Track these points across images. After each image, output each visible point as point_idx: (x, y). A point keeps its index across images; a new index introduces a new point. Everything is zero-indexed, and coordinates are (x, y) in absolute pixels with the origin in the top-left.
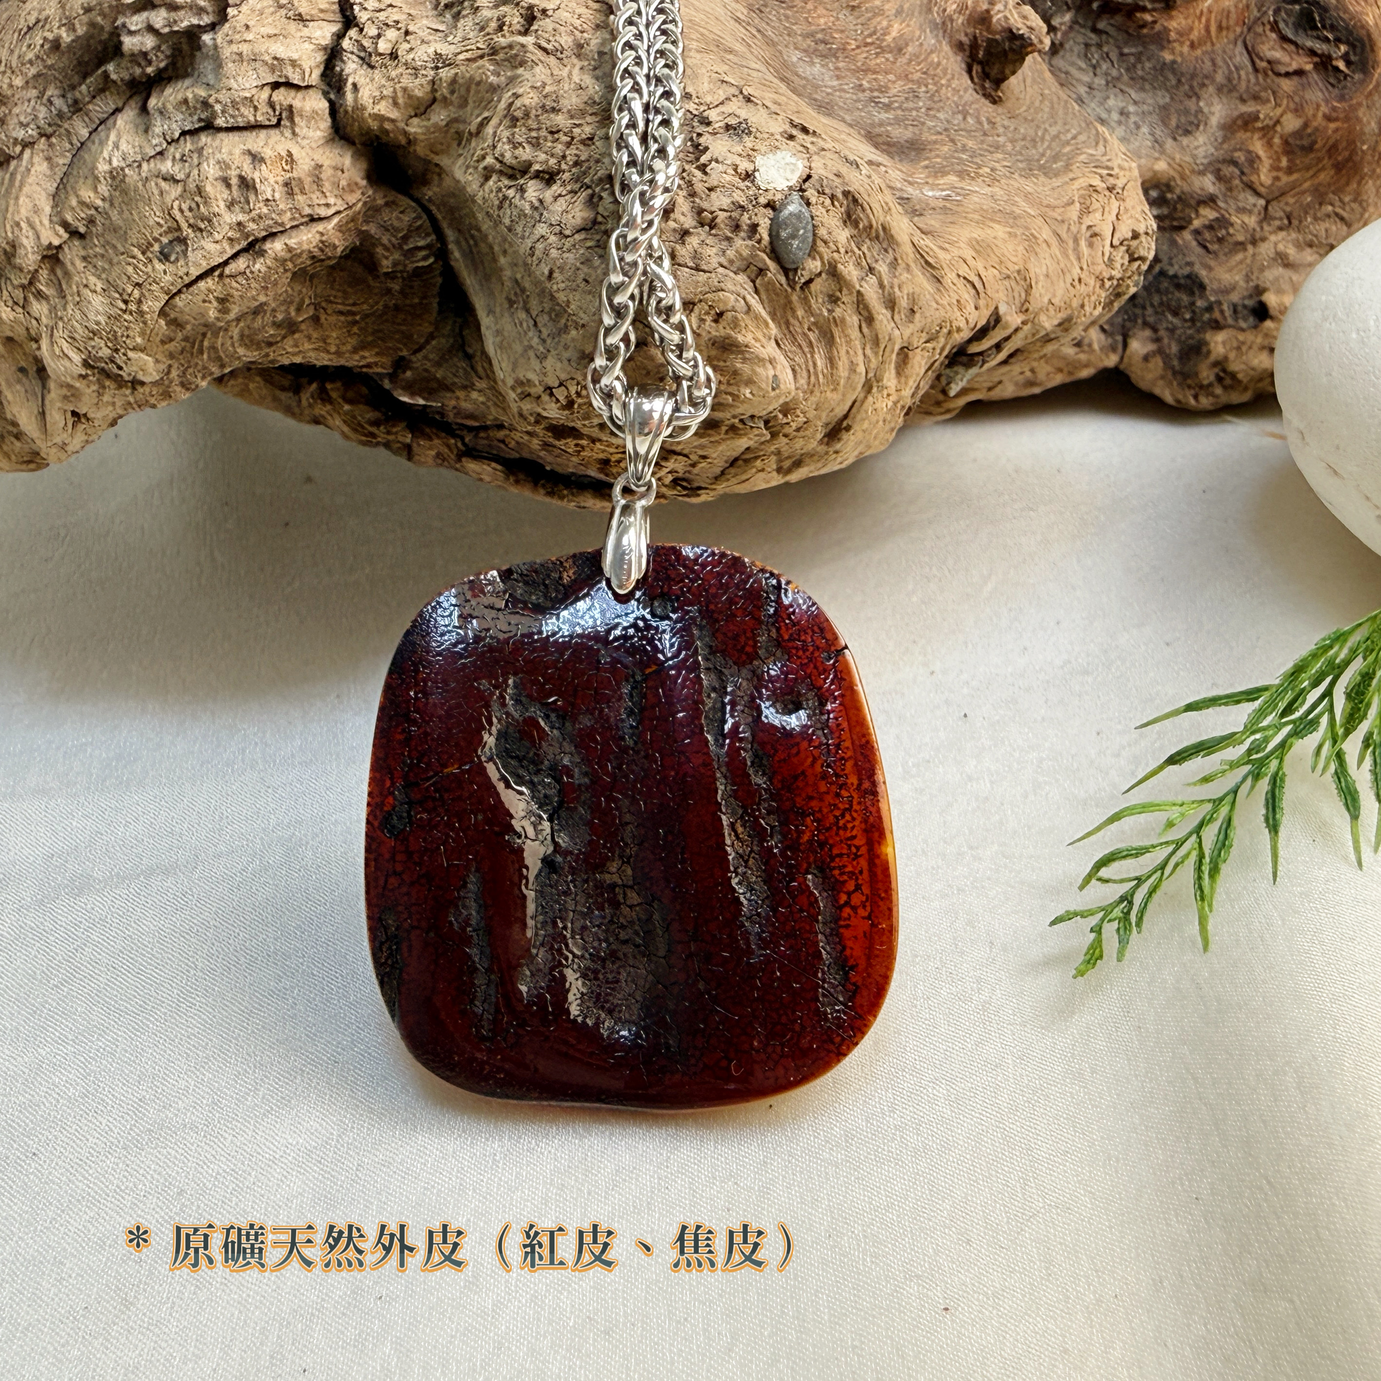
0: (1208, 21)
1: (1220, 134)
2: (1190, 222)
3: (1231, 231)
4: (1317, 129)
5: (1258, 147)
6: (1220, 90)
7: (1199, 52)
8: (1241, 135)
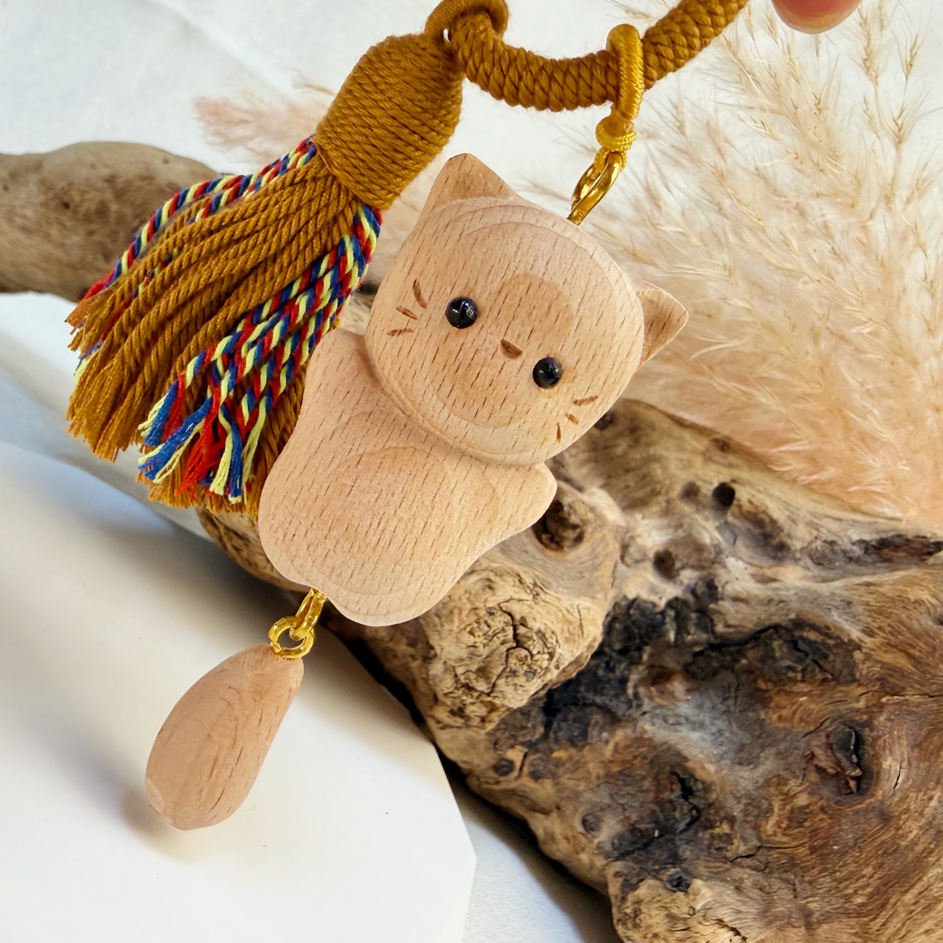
0: (797, 709)
1: (761, 781)
2: (712, 827)
3: (729, 848)
4: (811, 812)
5: (777, 805)
6: (778, 753)
7: (782, 725)
8: (772, 789)
